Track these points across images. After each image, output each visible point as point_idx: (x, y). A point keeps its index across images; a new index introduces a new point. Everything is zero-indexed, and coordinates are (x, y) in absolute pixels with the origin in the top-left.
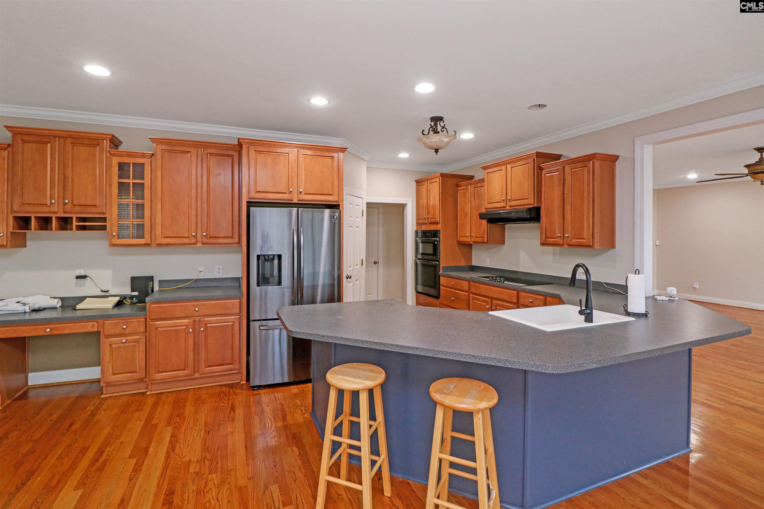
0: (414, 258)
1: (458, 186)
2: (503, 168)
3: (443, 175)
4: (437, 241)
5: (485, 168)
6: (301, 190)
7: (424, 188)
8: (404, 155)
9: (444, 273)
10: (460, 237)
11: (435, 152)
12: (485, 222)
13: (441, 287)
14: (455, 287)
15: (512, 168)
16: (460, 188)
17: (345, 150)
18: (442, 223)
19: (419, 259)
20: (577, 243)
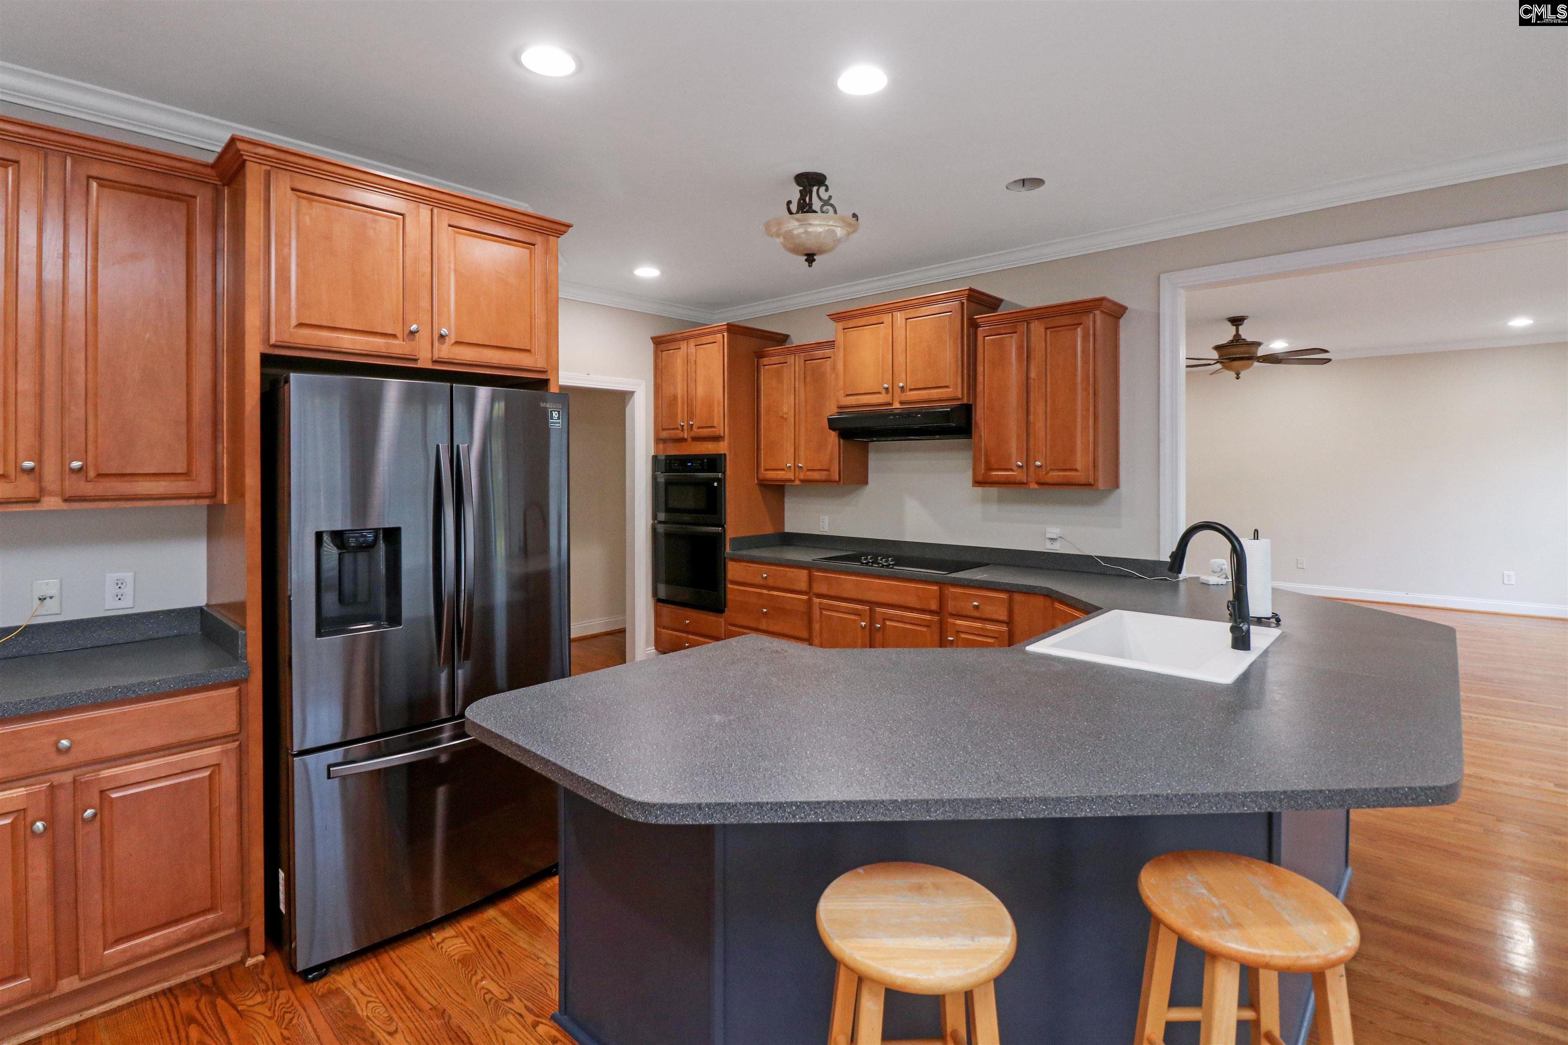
0: (650, 522)
1: (760, 355)
2: (887, 318)
3: (733, 330)
4: (718, 480)
5: (837, 317)
6: (444, 331)
7: (678, 357)
8: (648, 272)
9: (736, 552)
10: (766, 470)
11: (806, 260)
12: (833, 436)
13: (729, 586)
14: (771, 582)
15: (907, 319)
16: (765, 361)
17: (563, 228)
18: (730, 436)
19: (660, 522)
20: (1060, 480)
